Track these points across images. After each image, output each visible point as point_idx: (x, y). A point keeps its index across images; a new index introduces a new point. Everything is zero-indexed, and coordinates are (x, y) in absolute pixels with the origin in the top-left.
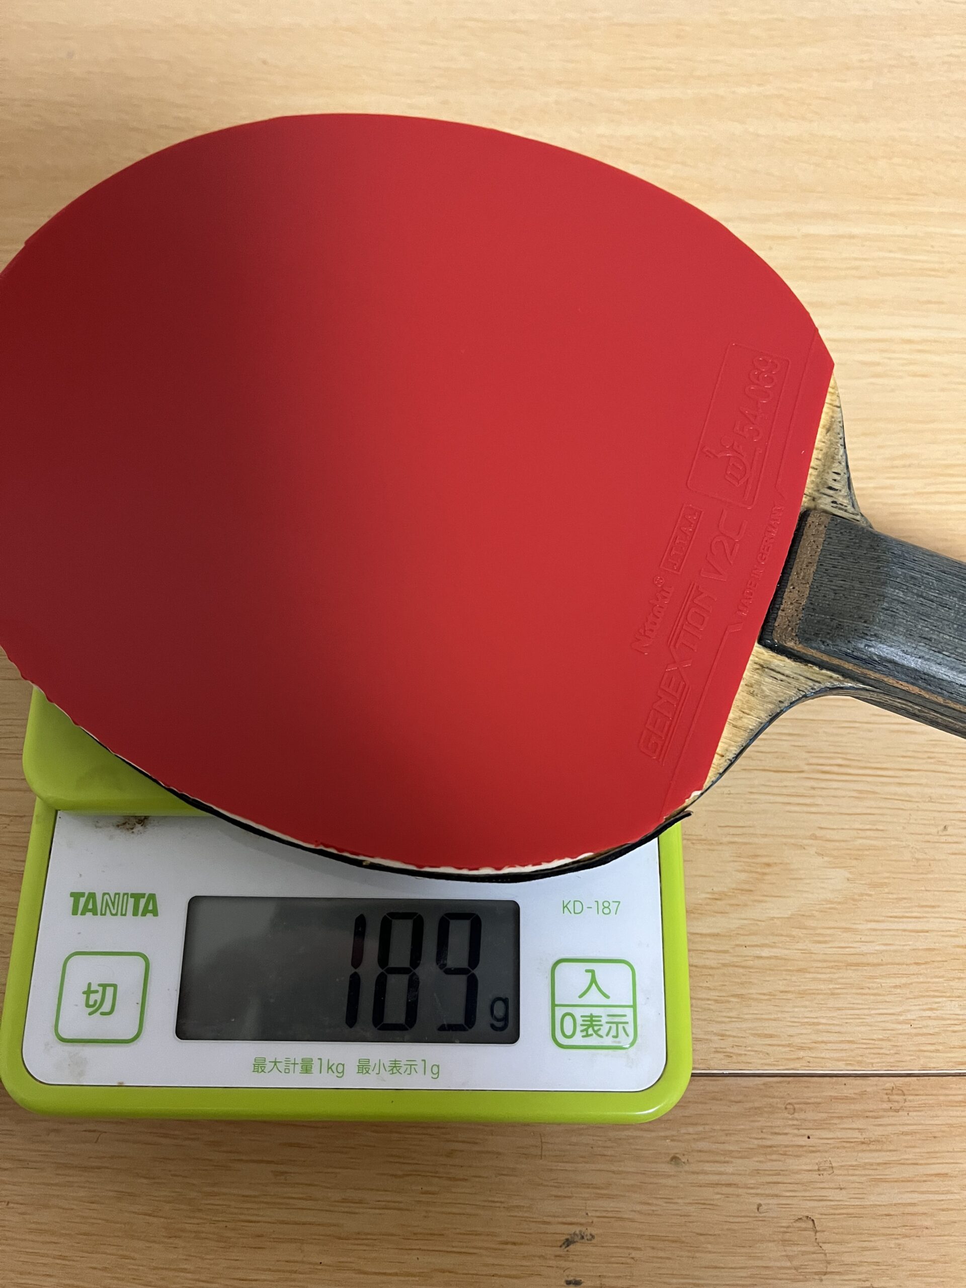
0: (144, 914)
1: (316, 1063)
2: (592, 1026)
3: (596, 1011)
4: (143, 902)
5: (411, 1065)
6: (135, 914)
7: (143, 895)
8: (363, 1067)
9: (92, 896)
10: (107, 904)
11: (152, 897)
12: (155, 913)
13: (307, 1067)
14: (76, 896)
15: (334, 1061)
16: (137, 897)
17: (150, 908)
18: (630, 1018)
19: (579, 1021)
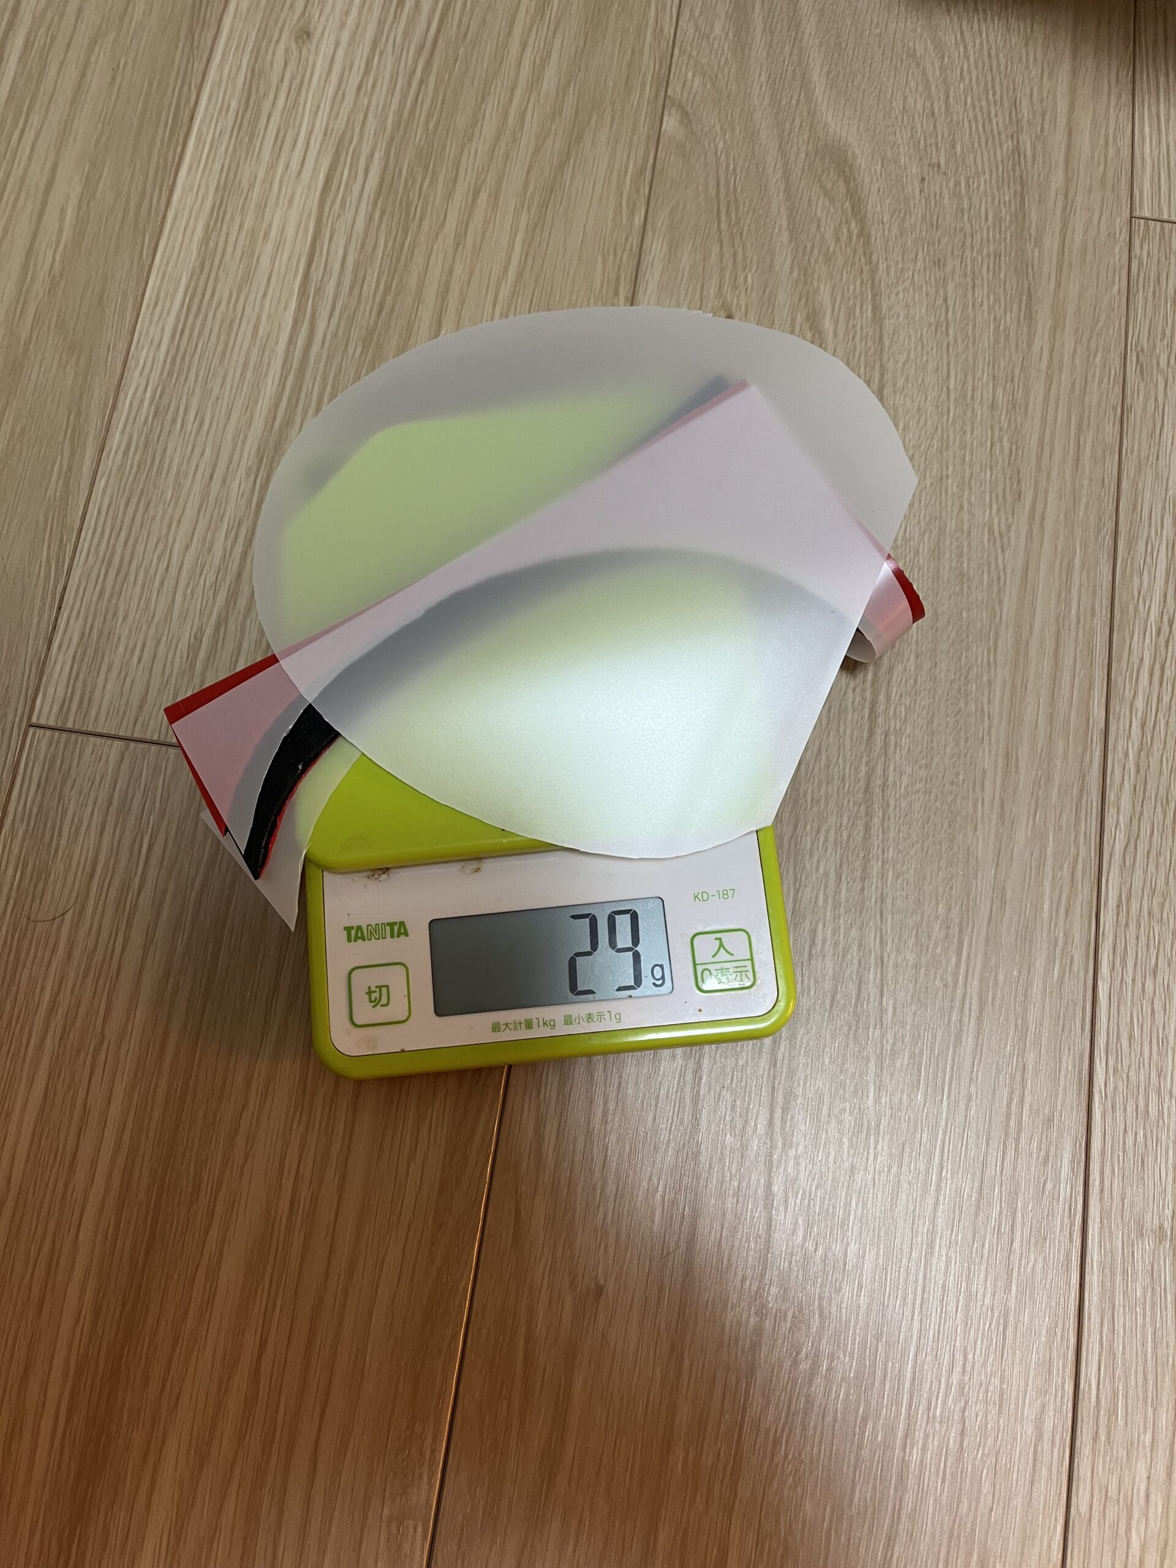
0: (398, 936)
1: (535, 1022)
4: (396, 928)
5: (601, 1015)
6: (392, 936)
7: (396, 923)
8: (568, 1020)
10: (371, 932)
11: (402, 924)
12: (406, 934)
13: (529, 1025)
14: (348, 929)
15: (548, 1018)
16: (391, 925)
17: (402, 931)
18: (749, 968)
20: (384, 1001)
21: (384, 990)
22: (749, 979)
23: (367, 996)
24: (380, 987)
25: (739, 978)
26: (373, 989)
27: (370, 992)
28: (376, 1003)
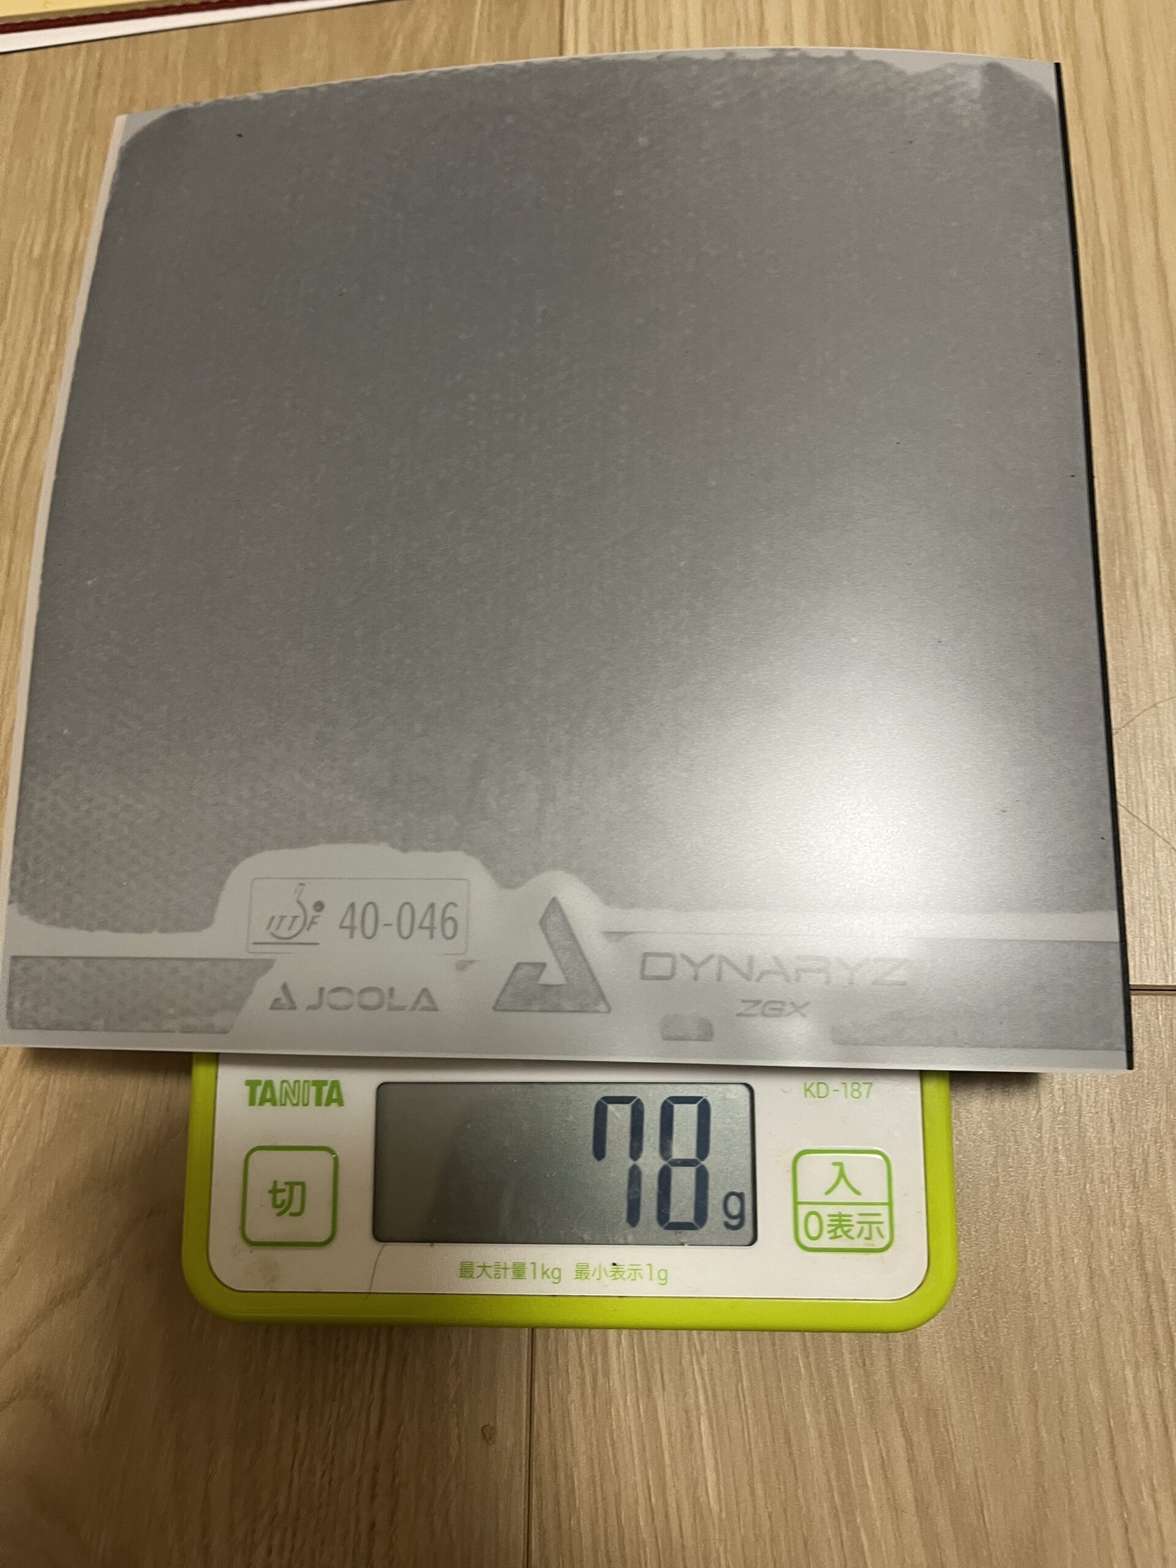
20: (295, 1207)
21: (297, 1189)
22: (882, 1237)
23: (271, 1195)
24: (291, 1185)
25: (866, 1234)
26: (280, 1186)
27: (274, 1191)
28: (282, 1209)
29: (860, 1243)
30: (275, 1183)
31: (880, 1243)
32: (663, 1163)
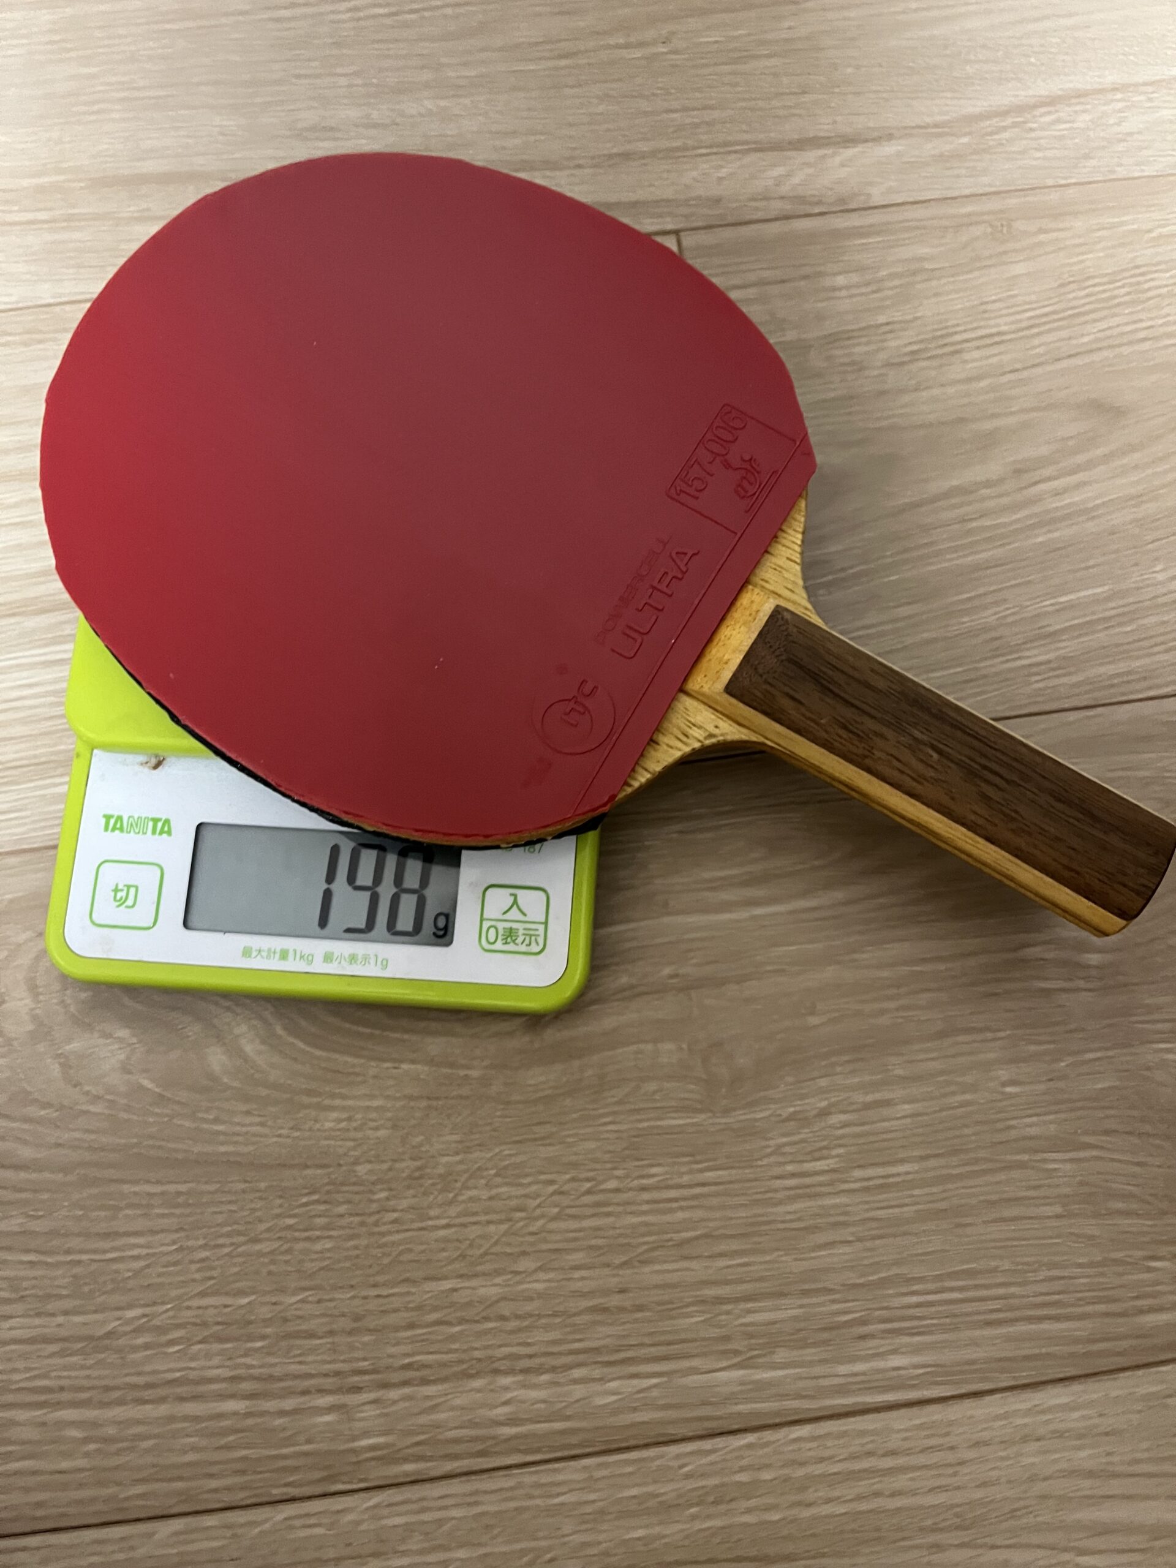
0: (160, 834)
1: (291, 953)
2: (510, 936)
3: (514, 925)
4: (160, 825)
5: (366, 958)
6: (154, 832)
7: (160, 820)
8: (328, 958)
9: (120, 818)
10: (132, 825)
11: (167, 821)
12: (169, 833)
14: (108, 818)
15: (306, 952)
16: (156, 821)
17: (166, 829)
18: (541, 932)
19: (501, 932)
20: (130, 902)
21: (132, 891)
22: (537, 943)
23: (113, 894)
24: (129, 887)
25: (527, 942)
26: (120, 887)
27: (116, 890)
28: (121, 902)
29: (523, 948)
30: (117, 885)
31: (535, 948)
32: (394, 890)
